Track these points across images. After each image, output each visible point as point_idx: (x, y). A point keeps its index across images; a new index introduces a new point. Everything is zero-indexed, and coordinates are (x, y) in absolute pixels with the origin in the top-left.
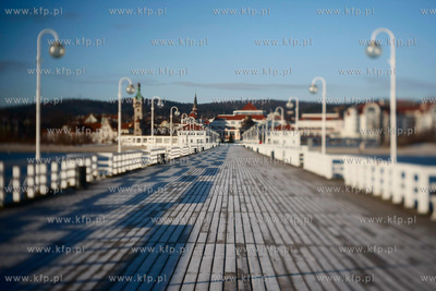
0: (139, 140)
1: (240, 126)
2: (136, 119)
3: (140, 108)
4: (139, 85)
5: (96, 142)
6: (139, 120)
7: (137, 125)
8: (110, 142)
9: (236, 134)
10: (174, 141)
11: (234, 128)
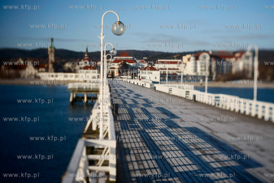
0: (53, 76)
1: (118, 67)
2: (50, 62)
3: (53, 55)
4: (52, 40)
5: (24, 77)
6: (52, 63)
7: (50, 66)
8: (33, 77)
9: (115, 72)
10: (76, 77)
11: (114, 68)
